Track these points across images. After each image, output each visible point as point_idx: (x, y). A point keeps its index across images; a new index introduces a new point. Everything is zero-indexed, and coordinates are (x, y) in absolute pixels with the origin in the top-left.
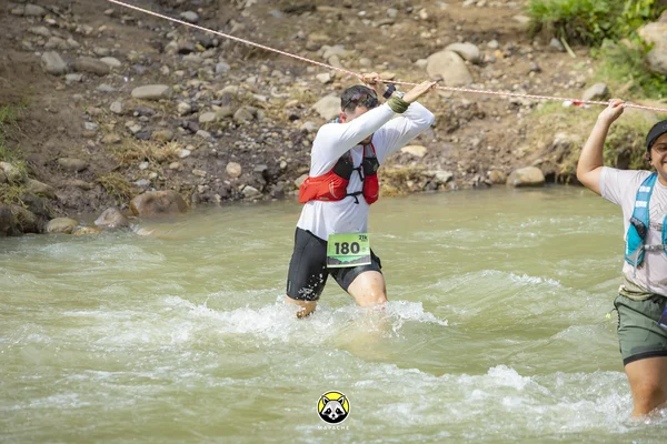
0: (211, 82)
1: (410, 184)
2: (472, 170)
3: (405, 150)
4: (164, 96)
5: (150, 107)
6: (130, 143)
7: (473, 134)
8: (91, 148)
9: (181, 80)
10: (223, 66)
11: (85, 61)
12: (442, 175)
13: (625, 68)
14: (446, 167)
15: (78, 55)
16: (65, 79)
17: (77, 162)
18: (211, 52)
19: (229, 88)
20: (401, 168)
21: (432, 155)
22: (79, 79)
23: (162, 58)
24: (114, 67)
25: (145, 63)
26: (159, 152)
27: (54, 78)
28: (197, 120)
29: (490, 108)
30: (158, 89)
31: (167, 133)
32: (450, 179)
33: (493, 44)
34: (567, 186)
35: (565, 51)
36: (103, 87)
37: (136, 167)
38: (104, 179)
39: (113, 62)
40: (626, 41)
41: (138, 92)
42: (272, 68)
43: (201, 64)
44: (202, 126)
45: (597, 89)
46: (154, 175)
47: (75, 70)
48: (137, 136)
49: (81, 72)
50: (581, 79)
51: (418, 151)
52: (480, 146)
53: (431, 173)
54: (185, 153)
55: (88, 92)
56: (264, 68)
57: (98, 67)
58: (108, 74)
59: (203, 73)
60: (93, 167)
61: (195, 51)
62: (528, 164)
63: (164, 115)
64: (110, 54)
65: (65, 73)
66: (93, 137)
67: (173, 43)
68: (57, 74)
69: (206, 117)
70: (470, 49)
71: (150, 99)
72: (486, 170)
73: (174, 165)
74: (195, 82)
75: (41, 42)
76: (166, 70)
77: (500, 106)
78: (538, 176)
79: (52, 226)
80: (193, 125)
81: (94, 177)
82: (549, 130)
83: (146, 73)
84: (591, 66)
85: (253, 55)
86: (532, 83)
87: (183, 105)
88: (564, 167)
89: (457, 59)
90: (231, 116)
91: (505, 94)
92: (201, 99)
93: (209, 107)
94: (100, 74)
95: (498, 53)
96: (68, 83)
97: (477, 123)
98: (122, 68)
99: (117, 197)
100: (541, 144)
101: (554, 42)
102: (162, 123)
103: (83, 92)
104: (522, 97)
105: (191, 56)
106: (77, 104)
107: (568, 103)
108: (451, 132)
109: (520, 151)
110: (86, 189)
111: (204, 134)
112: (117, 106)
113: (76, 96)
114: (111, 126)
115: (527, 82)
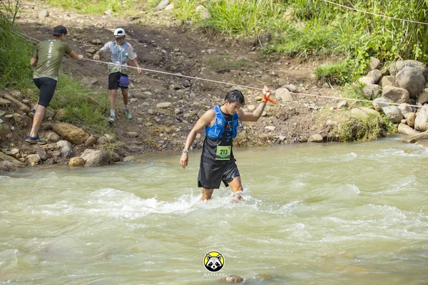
0: (188, 101)
1: (269, 141)
2: (294, 136)
3: (266, 128)
4: (169, 107)
5: (163, 111)
6: (156, 125)
7: (294, 121)
8: (140, 128)
9: (176, 100)
10: (193, 94)
11: (137, 94)
12: (282, 138)
13: (354, 94)
14: (283, 134)
15: (135, 91)
16: (130, 100)
17: (134, 133)
18: (188, 89)
19: (195, 103)
20: (265, 135)
21: (278, 130)
22: (135, 100)
23: (168, 92)
24: (149, 95)
25: (162, 94)
26: (168, 130)
28: (182, 116)
29: (301, 111)
30: (167, 104)
31: (171, 122)
32: (285, 139)
33: (301, 85)
34: (332, 142)
35: (330, 87)
36: (145, 103)
37: (158, 135)
38: (145, 140)
39: (149, 93)
40: (354, 84)
41: (159, 105)
42: (212, 95)
43: (184, 94)
44: (185, 118)
45: (343, 103)
46: (166, 139)
47: (134, 97)
48: (158, 123)
49: (136, 97)
50: (337, 98)
51: (271, 128)
52: (297, 126)
53: (277, 137)
54: (178, 130)
55: (139, 106)
56: (209, 95)
57: (143, 95)
58: (147, 98)
59: (185, 97)
60: (141, 135)
61: (181, 88)
62: (316, 133)
63: (170, 114)
64: (147, 90)
65: (130, 98)
66: (141, 124)
67: (172, 86)
69: (186, 115)
70: (292, 87)
71: (164, 108)
72: (299, 136)
73: (174, 135)
74: (182, 101)
76: (170, 96)
77: (305, 109)
78: (320, 138)
79: (125, 159)
80: (181, 118)
81: (141, 139)
82: (325, 119)
83: (162, 97)
84: (341, 93)
85: (204, 90)
86: (317, 100)
87: (177, 110)
88: (330, 135)
89: (287, 90)
90: (196, 114)
91: (306, 105)
92: (185, 108)
93: (187, 111)
94: (143, 98)
95: (303, 88)
96: (131, 102)
97: (295, 117)
98: (152, 96)
99: (151, 148)
100: (321, 125)
101: (326, 84)
102: (169, 118)
103: (137, 106)
104: (313, 106)
105: (180, 90)
106: (135, 110)
107: (332, 108)
108: (285, 120)
109: (313, 128)
110: (138, 145)
111: (186, 122)
112: (151, 111)
113: (134, 107)
114: (148, 119)
115: (315, 100)
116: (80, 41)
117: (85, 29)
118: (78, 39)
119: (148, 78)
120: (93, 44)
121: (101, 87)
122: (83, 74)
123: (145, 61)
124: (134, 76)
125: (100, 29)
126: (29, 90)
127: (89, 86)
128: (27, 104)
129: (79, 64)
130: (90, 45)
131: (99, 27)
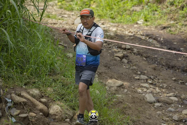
11: (162, 98)
15: (160, 96)
16: (154, 105)
22: (160, 105)
24: (175, 101)
27: (150, 105)
36: (170, 109)
39: (175, 99)
41: (185, 112)
47: (159, 102)
49: (161, 102)
55: (164, 111)
57: (168, 100)
58: (172, 104)
64: (174, 96)
65: (155, 103)
68: (151, 103)
75: (145, 90)
94: (169, 104)
96: (155, 106)
98: (178, 101)
103: (162, 111)
112: (176, 117)
113: (158, 112)
116: (110, 46)
117: (117, 35)
118: (109, 44)
119: (175, 84)
120: (122, 49)
121: (126, 90)
122: (109, 76)
123: (172, 67)
124: (160, 81)
125: (131, 36)
126: (49, 89)
127: (113, 89)
128: (44, 103)
129: (106, 66)
130: (119, 50)
131: (130, 34)
